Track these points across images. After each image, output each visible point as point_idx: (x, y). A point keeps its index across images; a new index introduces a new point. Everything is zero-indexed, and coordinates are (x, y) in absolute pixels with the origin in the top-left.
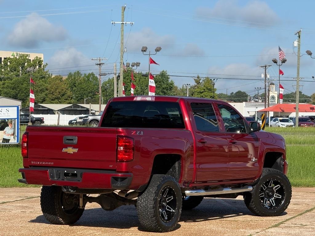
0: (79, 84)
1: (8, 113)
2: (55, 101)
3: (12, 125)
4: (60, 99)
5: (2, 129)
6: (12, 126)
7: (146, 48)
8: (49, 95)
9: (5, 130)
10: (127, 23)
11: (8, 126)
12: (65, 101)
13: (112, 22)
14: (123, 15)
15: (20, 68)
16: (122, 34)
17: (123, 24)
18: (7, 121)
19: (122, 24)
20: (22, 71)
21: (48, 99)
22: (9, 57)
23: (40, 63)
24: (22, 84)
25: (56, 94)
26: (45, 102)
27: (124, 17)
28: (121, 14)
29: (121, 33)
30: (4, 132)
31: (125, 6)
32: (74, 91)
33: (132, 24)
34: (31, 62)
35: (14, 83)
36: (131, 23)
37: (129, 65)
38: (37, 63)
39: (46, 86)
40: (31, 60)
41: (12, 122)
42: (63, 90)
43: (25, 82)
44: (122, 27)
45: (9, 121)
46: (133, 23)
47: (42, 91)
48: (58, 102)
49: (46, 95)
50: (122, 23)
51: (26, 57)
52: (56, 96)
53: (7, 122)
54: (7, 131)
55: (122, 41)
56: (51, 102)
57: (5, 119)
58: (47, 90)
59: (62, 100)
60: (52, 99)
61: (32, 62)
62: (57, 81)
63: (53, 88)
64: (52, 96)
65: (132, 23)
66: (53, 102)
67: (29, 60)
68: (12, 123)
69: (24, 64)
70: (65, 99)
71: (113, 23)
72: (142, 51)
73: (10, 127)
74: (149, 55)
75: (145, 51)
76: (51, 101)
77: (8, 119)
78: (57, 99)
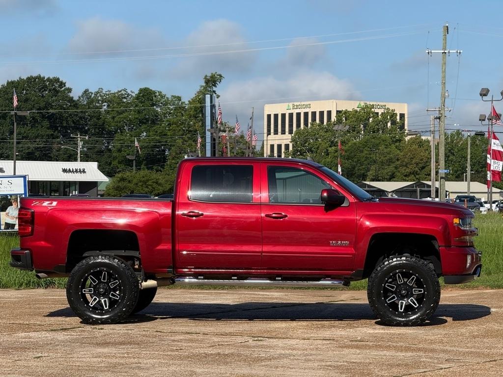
0: (459, 151)
1: (11, 186)
2: (410, 178)
3: (17, 203)
4: (418, 175)
5: (4, 209)
6: (18, 205)
7: (488, 91)
8: (401, 168)
9: (7, 211)
10: (450, 51)
11: (12, 205)
12: (426, 178)
13: (427, 51)
14: (445, 39)
15: (362, 126)
16: (444, 68)
17: (445, 53)
18: (9, 197)
19: (443, 53)
20: (364, 132)
21: (400, 174)
22: (347, 110)
23: (392, 118)
24: (362, 152)
25: (412, 168)
26: (394, 179)
27: (446, 43)
28: (442, 37)
29: (442, 68)
30: (7, 214)
31: (447, 25)
32: (452, 161)
33: (460, 53)
34: (378, 116)
35: (348, 150)
36: (457, 52)
37: (484, 118)
38: (389, 118)
39: (396, 154)
40: (380, 114)
41: (17, 199)
42: (422, 160)
43: (366, 148)
44: (444, 58)
45: (13, 197)
46: (461, 51)
47: (390, 161)
48: (415, 179)
49: (396, 168)
50: (443, 51)
51: (371, 109)
52: (411, 169)
53: (10, 199)
54: (11, 212)
55: (443, 80)
56: (404, 180)
57: (6, 196)
58: (398, 160)
59: (420, 176)
60: (405, 174)
61: (380, 117)
62: (414, 146)
63: (407, 156)
64: (405, 170)
65: (459, 51)
66: (407, 179)
67: (376, 113)
68: (17, 201)
69: (369, 120)
70: (425, 175)
71: (428, 53)
72: (481, 95)
73: (14, 206)
74: (492, 101)
75: (485, 95)
76: (404, 178)
77: (11, 195)
78: (413, 173)
